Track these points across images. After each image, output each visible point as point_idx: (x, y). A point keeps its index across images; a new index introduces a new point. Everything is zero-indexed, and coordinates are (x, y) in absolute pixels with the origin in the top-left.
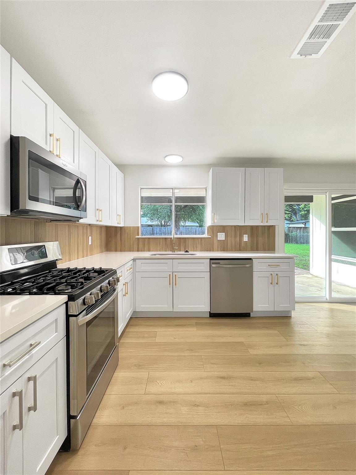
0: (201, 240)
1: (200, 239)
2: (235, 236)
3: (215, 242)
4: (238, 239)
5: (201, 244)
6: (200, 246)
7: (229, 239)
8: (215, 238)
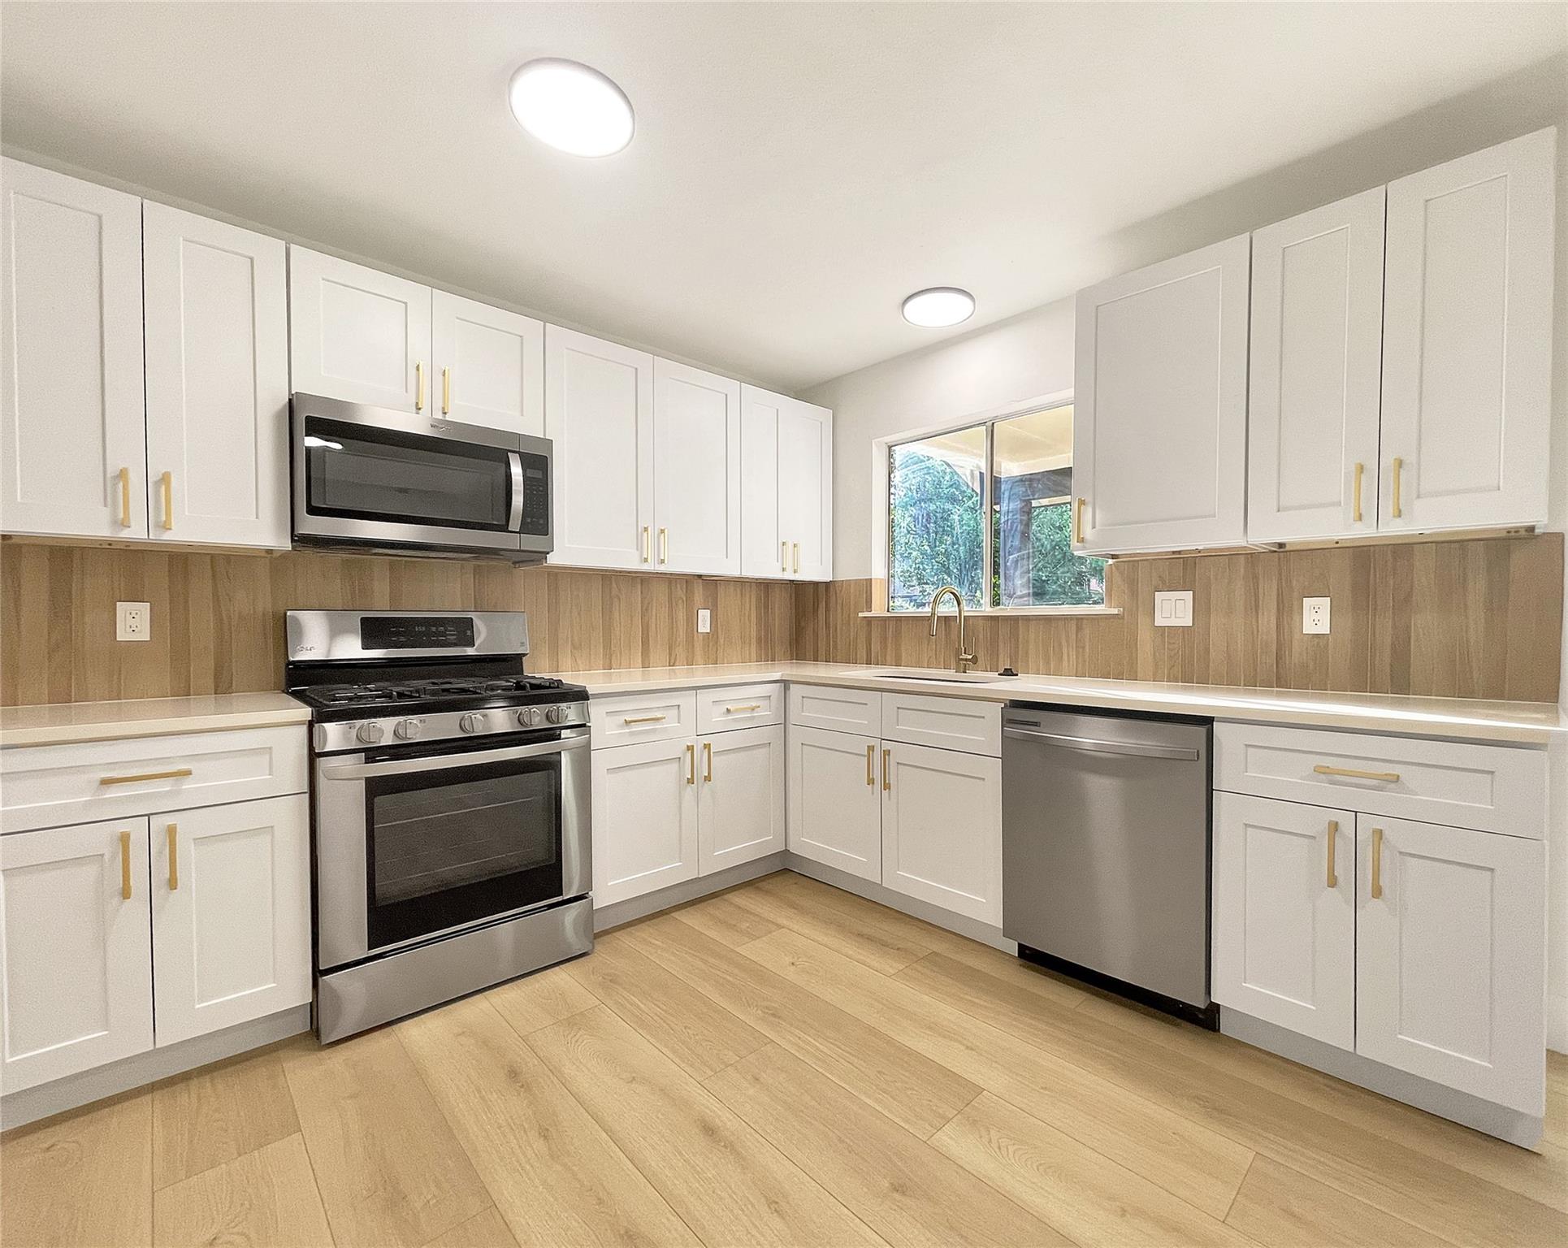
0: (1079, 629)
1: (1074, 623)
2: (1254, 606)
3: (1145, 637)
4: (1268, 620)
5: (1080, 647)
6: (1073, 654)
7: (1217, 621)
8: (1142, 620)
